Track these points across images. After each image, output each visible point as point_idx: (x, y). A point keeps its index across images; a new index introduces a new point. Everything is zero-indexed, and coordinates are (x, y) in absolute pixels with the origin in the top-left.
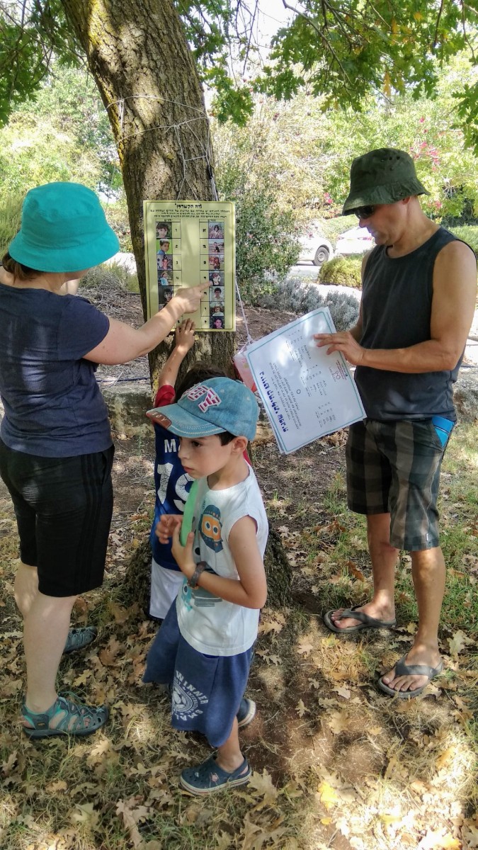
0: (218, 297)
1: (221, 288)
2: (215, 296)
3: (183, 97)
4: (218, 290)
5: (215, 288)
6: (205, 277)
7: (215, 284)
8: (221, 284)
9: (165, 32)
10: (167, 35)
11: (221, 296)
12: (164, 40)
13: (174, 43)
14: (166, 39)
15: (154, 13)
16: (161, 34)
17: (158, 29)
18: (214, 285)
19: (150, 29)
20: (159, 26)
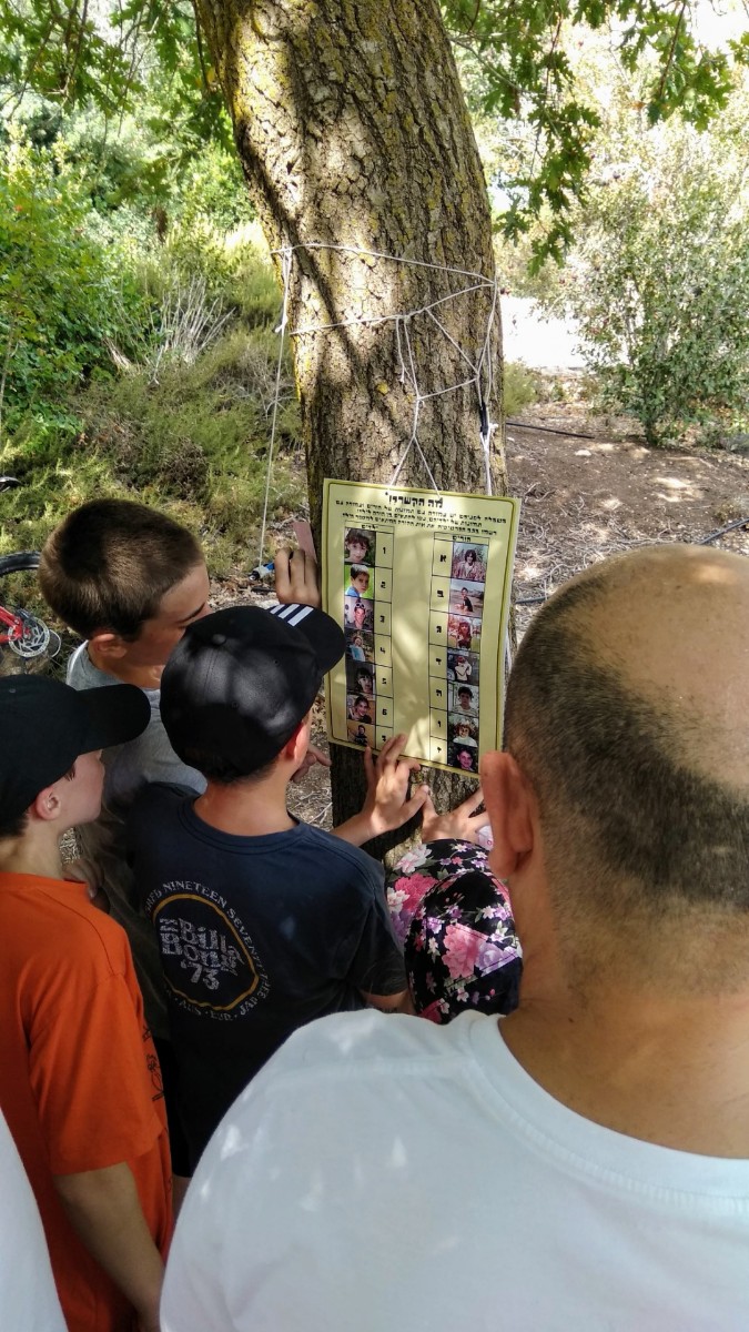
0: (465, 706)
1: (473, 689)
2: (459, 703)
3: (426, 245)
4: (465, 693)
5: (459, 685)
6: (438, 660)
7: (460, 678)
8: (473, 679)
9: (391, 83)
10: (398, 89)
11: (473, 704)
12: (385, 105)
13: (413, 109)
14: (393, 101)
15: (367, 38)
16: (381, 91)
17: (373, 78)
18: (456, 680)
19: (352, 79)
20: (377, 69)
